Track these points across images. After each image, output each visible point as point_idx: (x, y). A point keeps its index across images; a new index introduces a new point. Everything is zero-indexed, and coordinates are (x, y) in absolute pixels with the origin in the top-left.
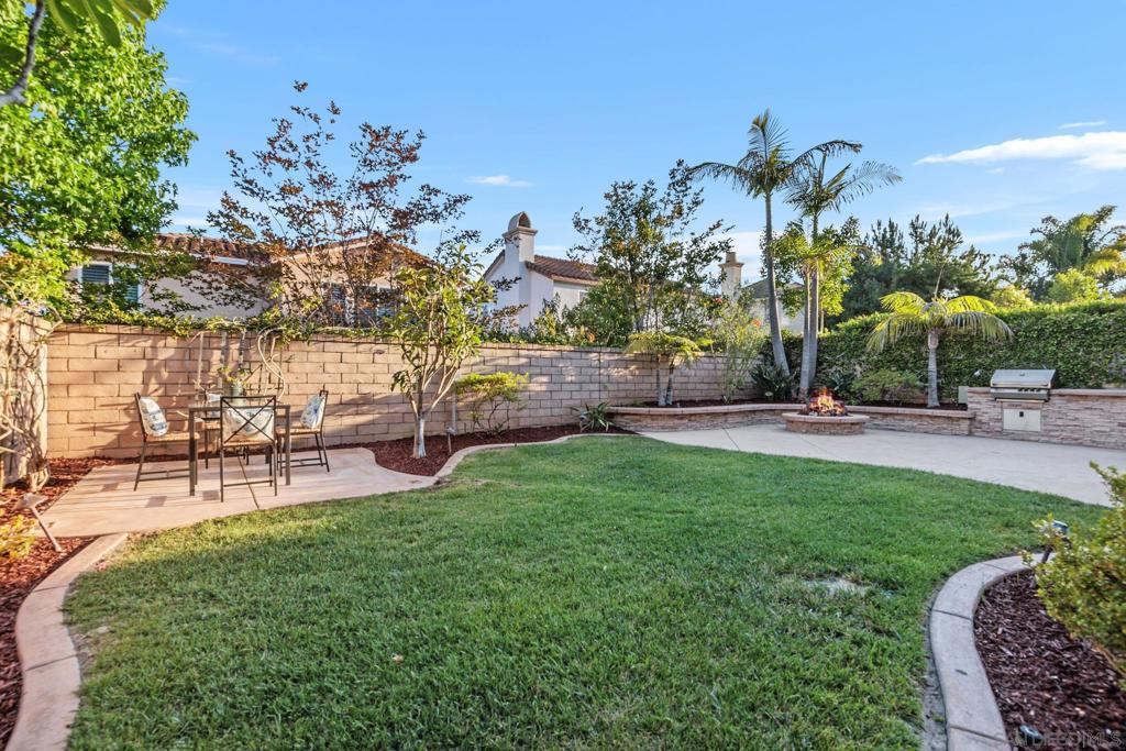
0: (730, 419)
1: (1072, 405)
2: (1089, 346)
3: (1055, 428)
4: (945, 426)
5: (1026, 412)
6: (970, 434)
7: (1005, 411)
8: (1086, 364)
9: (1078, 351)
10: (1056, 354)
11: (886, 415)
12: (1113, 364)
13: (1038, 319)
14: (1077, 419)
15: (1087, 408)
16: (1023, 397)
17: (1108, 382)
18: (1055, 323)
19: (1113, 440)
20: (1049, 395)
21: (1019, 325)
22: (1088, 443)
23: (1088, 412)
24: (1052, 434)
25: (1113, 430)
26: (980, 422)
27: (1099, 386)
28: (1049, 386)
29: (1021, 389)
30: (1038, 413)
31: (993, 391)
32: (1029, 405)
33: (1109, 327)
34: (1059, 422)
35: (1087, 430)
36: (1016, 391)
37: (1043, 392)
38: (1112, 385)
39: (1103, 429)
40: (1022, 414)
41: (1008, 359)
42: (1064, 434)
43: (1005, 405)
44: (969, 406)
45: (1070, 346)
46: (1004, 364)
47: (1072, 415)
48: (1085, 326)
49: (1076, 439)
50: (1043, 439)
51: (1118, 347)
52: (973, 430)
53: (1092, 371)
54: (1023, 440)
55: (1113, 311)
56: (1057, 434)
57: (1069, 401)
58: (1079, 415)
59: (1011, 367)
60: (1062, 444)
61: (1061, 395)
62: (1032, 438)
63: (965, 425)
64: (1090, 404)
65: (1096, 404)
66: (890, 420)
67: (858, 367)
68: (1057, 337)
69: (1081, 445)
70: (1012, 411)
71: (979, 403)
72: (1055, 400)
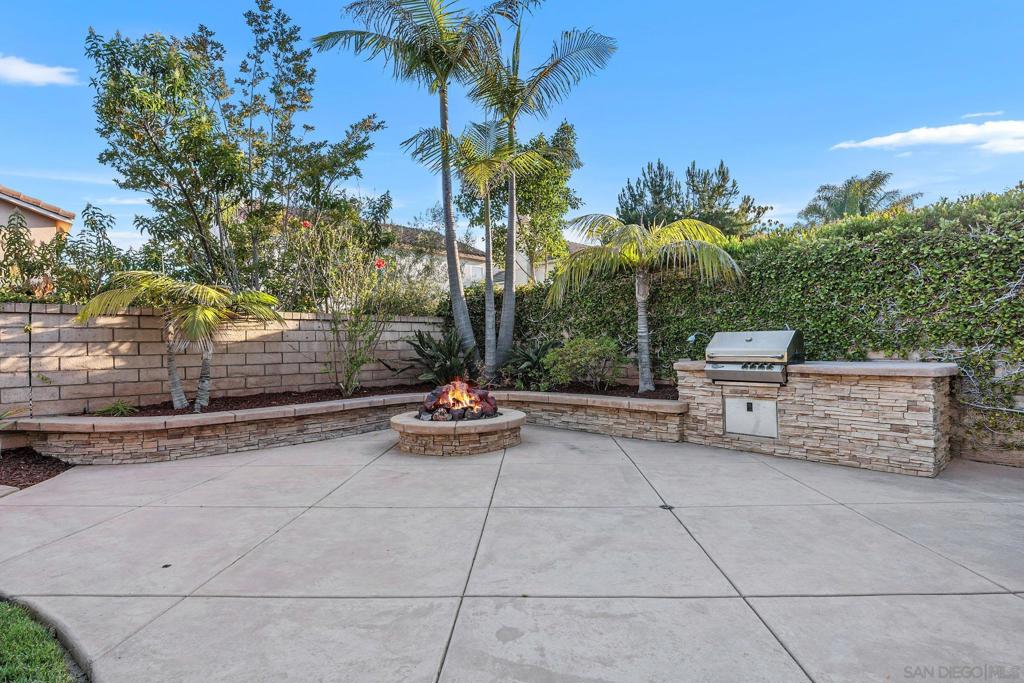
0: (313, 427)
1: (821, 392)
2: (847, 290)
3: (798, 432)
4: (647, 426)
5: (755, 403)
6: (682, 439)
7: (727, 400)
8: (843, 320)
9: (832, 300)
10: (802, 305)
11: (576, 407)
12: (882, 320)
13: (777, 250)
14: (827, 416)
15: (843, 398)
16: (751, 375)
17: (876, 349)
18: (798, 254)
19: (883, 456)
20: (786, 374)
21: (753, 260)
22: (845, 460)
23: (845, 404)
24: (793, 441)
25: (882, 438)
26: (695, 417)
27: (862, 357)
28: (785, 360)
29: (745, 365)
30: (770, 405)
31: (709, 367)
32: (760, 392)
33: (874, 257)
34: (803, 422)
35: (844, 436)
36: (738, 368)
37: (777, 369)
38: (882, 354)
39: (868, 435)
40: (750, 407)
41: (740, 315)
42: (810, 443)
43: (727, 391)
44: (682, 392)
45: (821, 291)
46: (734, 322)
47: (820, 408)
48: (839, 256)
49: (828, 453)
50: (780, 450)
51: (888, 291)
52: (687, 432)
53: (851, 331)
54: (751, 451)
55: (879, 230)
56: (800, 442)
57: (815, 384)
58: (831, 410)
59: (743, 328)
60: (806, 460)
61: (803, 375)
62: (765, 448)
63: (673, 425)
64: (846, 390)
65: (856, 390)
66: (580, 415)
67: (565, 333)
68: (801, 277)
69: (835, 463)
70: (737, 400)
71: (692, 387)
72: (796, 383)
